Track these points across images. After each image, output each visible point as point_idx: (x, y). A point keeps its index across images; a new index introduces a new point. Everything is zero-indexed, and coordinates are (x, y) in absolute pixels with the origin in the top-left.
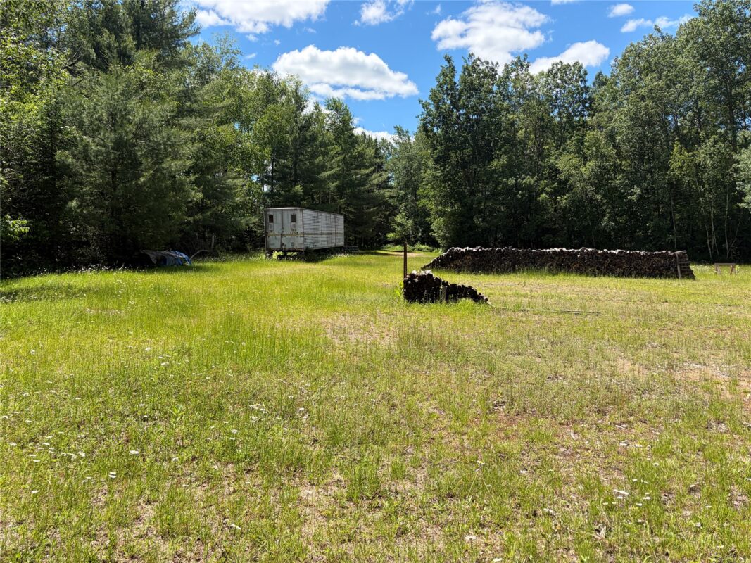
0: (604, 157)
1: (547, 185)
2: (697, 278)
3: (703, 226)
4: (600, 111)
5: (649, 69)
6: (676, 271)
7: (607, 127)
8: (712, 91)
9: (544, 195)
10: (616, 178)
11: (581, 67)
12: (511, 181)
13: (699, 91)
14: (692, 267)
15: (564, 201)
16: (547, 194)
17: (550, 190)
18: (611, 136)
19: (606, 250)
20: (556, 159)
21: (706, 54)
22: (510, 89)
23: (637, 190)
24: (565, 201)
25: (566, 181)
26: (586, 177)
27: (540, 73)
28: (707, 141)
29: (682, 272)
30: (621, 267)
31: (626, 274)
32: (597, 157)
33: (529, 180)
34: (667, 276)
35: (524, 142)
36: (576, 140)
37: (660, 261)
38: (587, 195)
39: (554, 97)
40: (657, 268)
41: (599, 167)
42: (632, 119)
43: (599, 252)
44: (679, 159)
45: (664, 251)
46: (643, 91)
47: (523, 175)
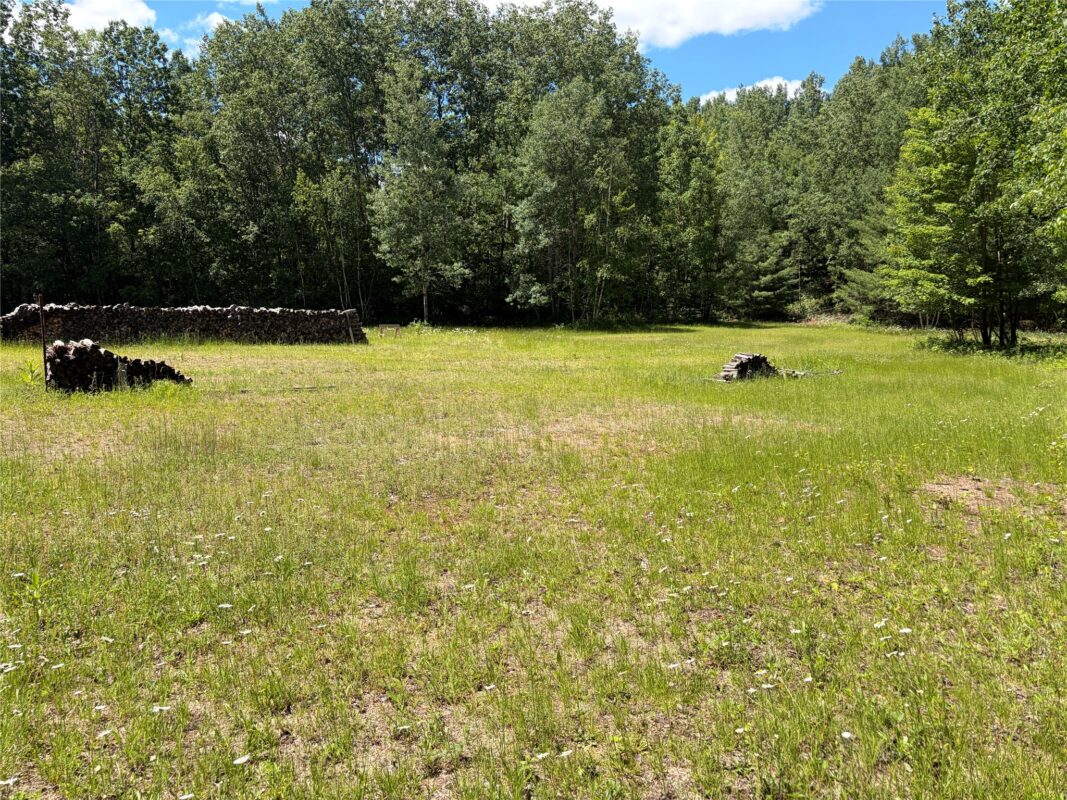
0: (204, 177)
1: (118, 210)
2: (371, 342)
3: (335, 279)
4: (191, 109)
5: (255, 63)
6: (348, 334)
7: (205, 134)
8: (334, 110)
9: (116, 225)
10: (223, 208)
11: (157, 38)
12: (56, 199)
13: (320, 106)
14: (365, 330)
15: (150, 235)
16: (121, 223)
17: (125, 218)
18: (212, 148)
19: (264, 309)
20: (132, 171)
21: (324, 60)
22: (37, 47)
23: (254, 228)
24: (152, 236)
25: (151, 207)
26: (182, 203)
27: (89, 31)
28: (333, 172)
29: (355, 335)
30: (284, 331)
31: (291, 340)
32: (194, 175)
33: (88, 199)
34: (339, 342)
35: (68, 137)
36: (160, 146)
37: (329, 323)
38: (184, 229)
39: (117, 74)
40: (328, 331)
41: (199, 191)
42: (238, 128)
43: (256, 310)
44: (303, 192)
45: (333, 310)
46: (251, 93)
47: (78, 191)
